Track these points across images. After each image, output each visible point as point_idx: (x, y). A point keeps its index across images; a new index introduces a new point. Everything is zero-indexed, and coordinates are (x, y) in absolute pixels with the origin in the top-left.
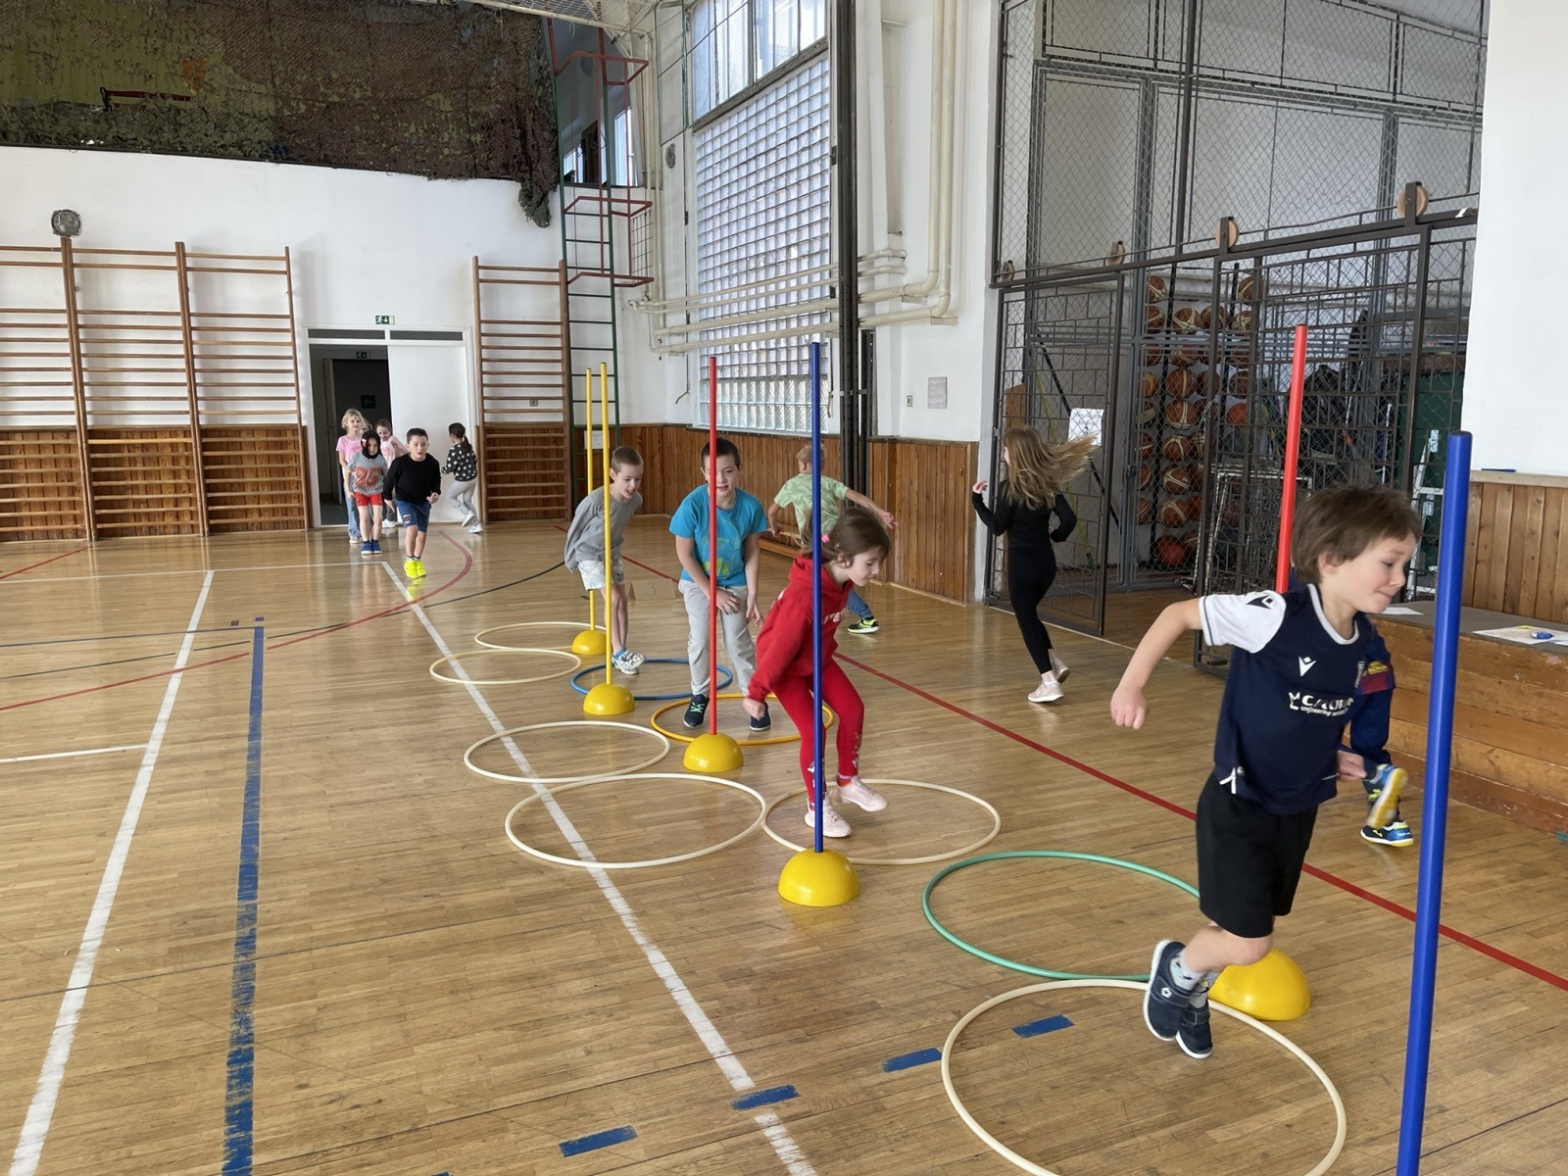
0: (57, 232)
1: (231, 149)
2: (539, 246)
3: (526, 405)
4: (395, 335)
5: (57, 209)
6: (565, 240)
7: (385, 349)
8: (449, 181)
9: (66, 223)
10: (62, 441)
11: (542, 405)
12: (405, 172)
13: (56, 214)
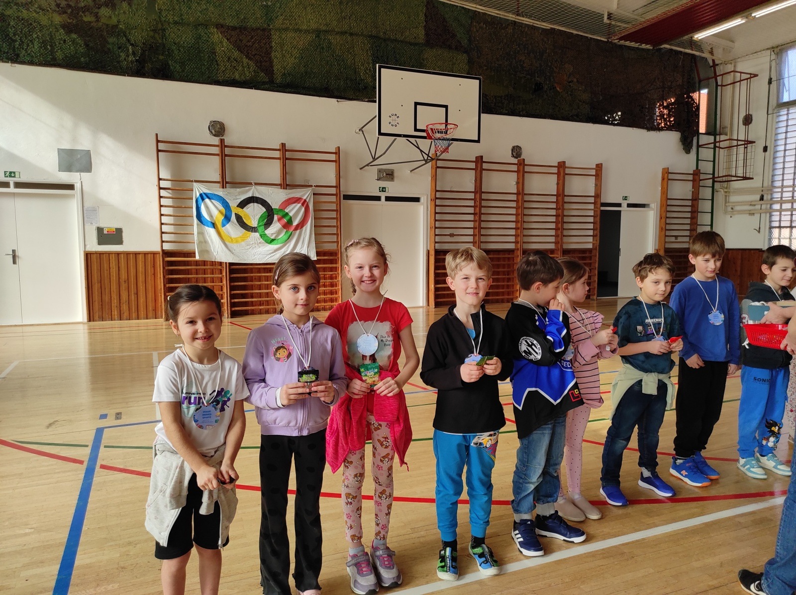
0: (513, 156)
1: (575, 117)
2: (685, 163)
3: (673, 239)
4: (629, 205)
5: (514, 145)
6: (698, 160)
7: (620, 211)
8: (655, 132)
9: (517, 151)
10: (507, 256)
11: (680, 239)
12: (641, 128)
13: (514, 147)
